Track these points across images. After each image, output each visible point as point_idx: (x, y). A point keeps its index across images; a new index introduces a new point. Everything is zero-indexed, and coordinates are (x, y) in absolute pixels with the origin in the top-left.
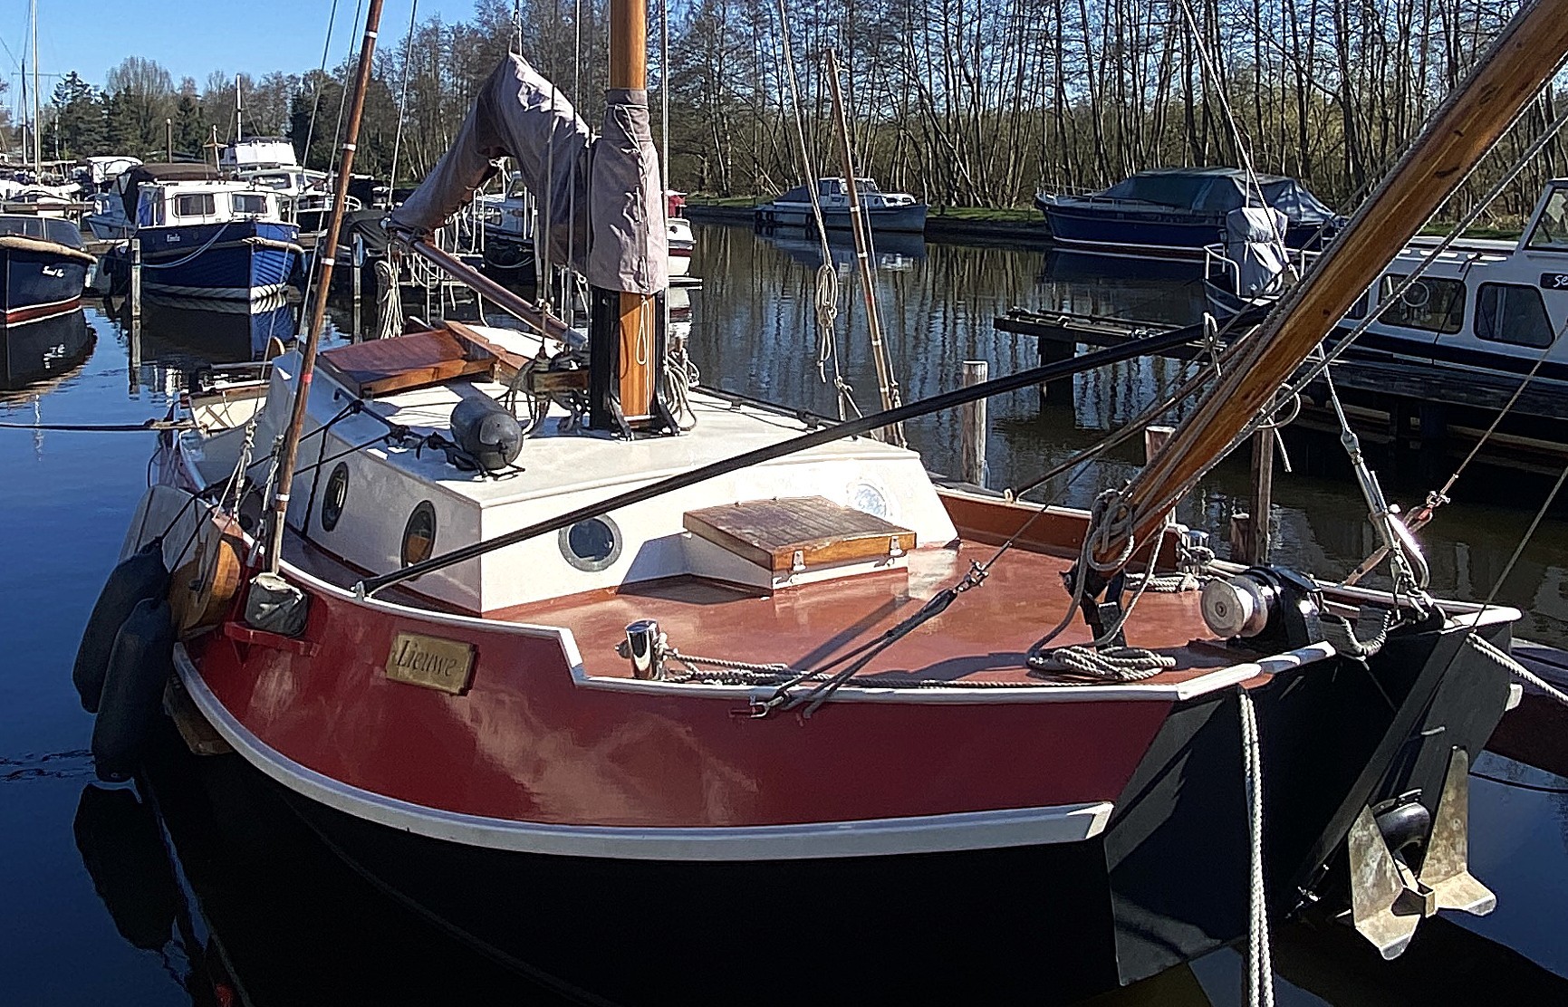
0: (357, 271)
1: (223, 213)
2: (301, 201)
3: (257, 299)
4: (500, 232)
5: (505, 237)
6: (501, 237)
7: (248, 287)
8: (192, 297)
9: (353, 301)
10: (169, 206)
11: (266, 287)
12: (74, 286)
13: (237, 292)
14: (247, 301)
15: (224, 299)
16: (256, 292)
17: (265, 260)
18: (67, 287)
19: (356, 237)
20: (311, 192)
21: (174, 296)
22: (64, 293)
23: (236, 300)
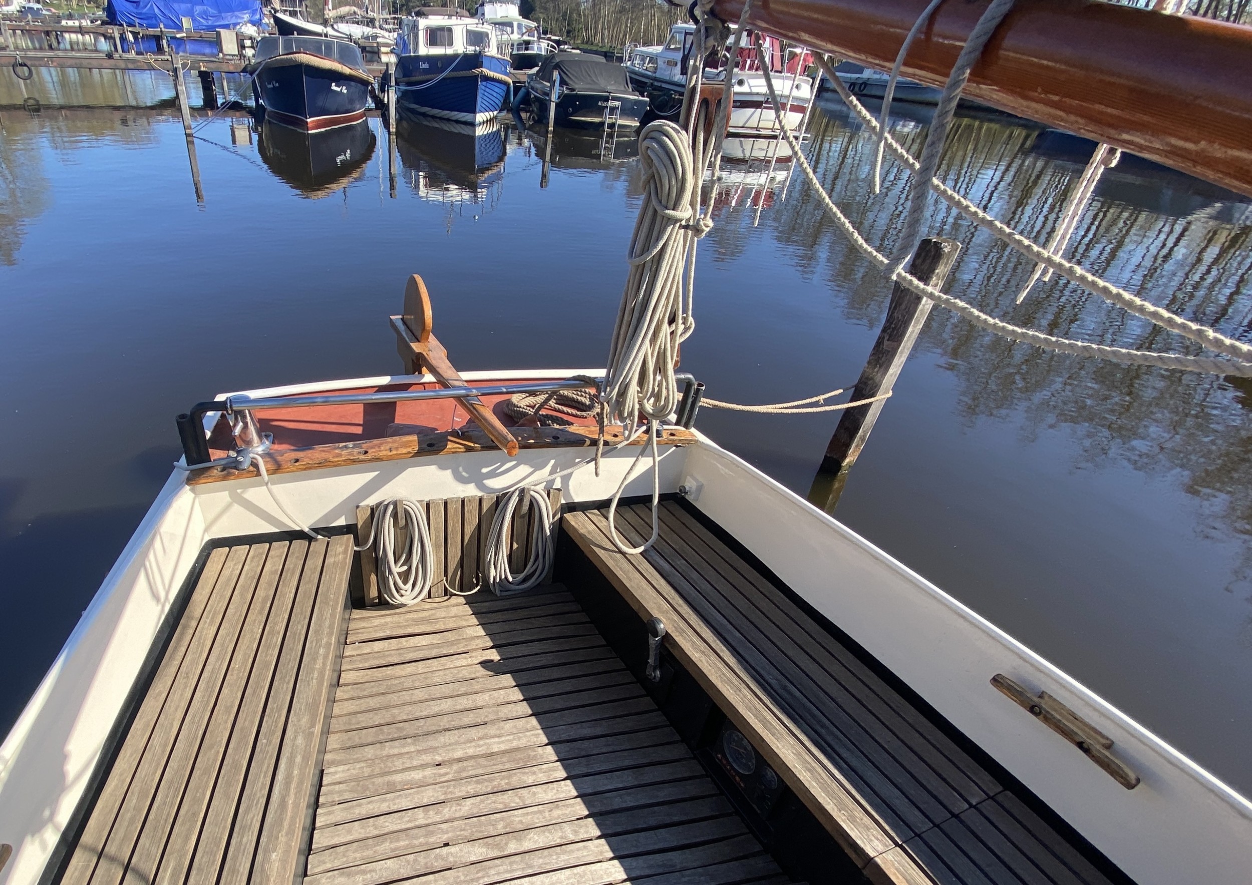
0: (553, 105)
1: (460, 46)
2: (519, 44)
3: (480, 124)
4: (655, 79)
5: (659, 84)
6: (656, 83)
7: (474, 112)
8: (436, 117)
9: (547, 131)
10: (422, 35)
11: (487, 114)
12: (357, 102)
13: (465, 116)
14: (472, 125)
15: (457, 122)
16: (480, 117)
17: (487, 90)
18: (351, 101)
19: (556, 75)
20: (526, 38)
21: (424, 115)
22: (349, 107)
23: (466, 123)
